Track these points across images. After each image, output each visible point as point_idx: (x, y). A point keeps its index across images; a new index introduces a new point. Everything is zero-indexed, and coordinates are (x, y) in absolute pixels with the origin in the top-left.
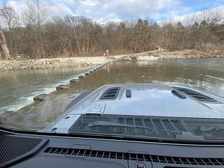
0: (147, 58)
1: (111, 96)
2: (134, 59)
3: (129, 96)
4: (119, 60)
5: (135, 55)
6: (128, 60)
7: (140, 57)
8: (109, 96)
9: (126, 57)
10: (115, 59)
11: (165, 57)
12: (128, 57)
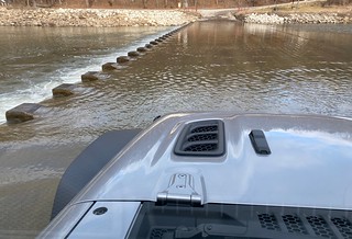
0: (264, 18)
1: (204, 148)
2: (241, 19)
3: (262, 149)
4: (210, 20)
5: (243, 11)
6: (227, 20)
7: (252, 16)
8: (198, 148)
9: (224, 14)
10: (200, 16)
11: (320, 18)
12: (229, 12)
